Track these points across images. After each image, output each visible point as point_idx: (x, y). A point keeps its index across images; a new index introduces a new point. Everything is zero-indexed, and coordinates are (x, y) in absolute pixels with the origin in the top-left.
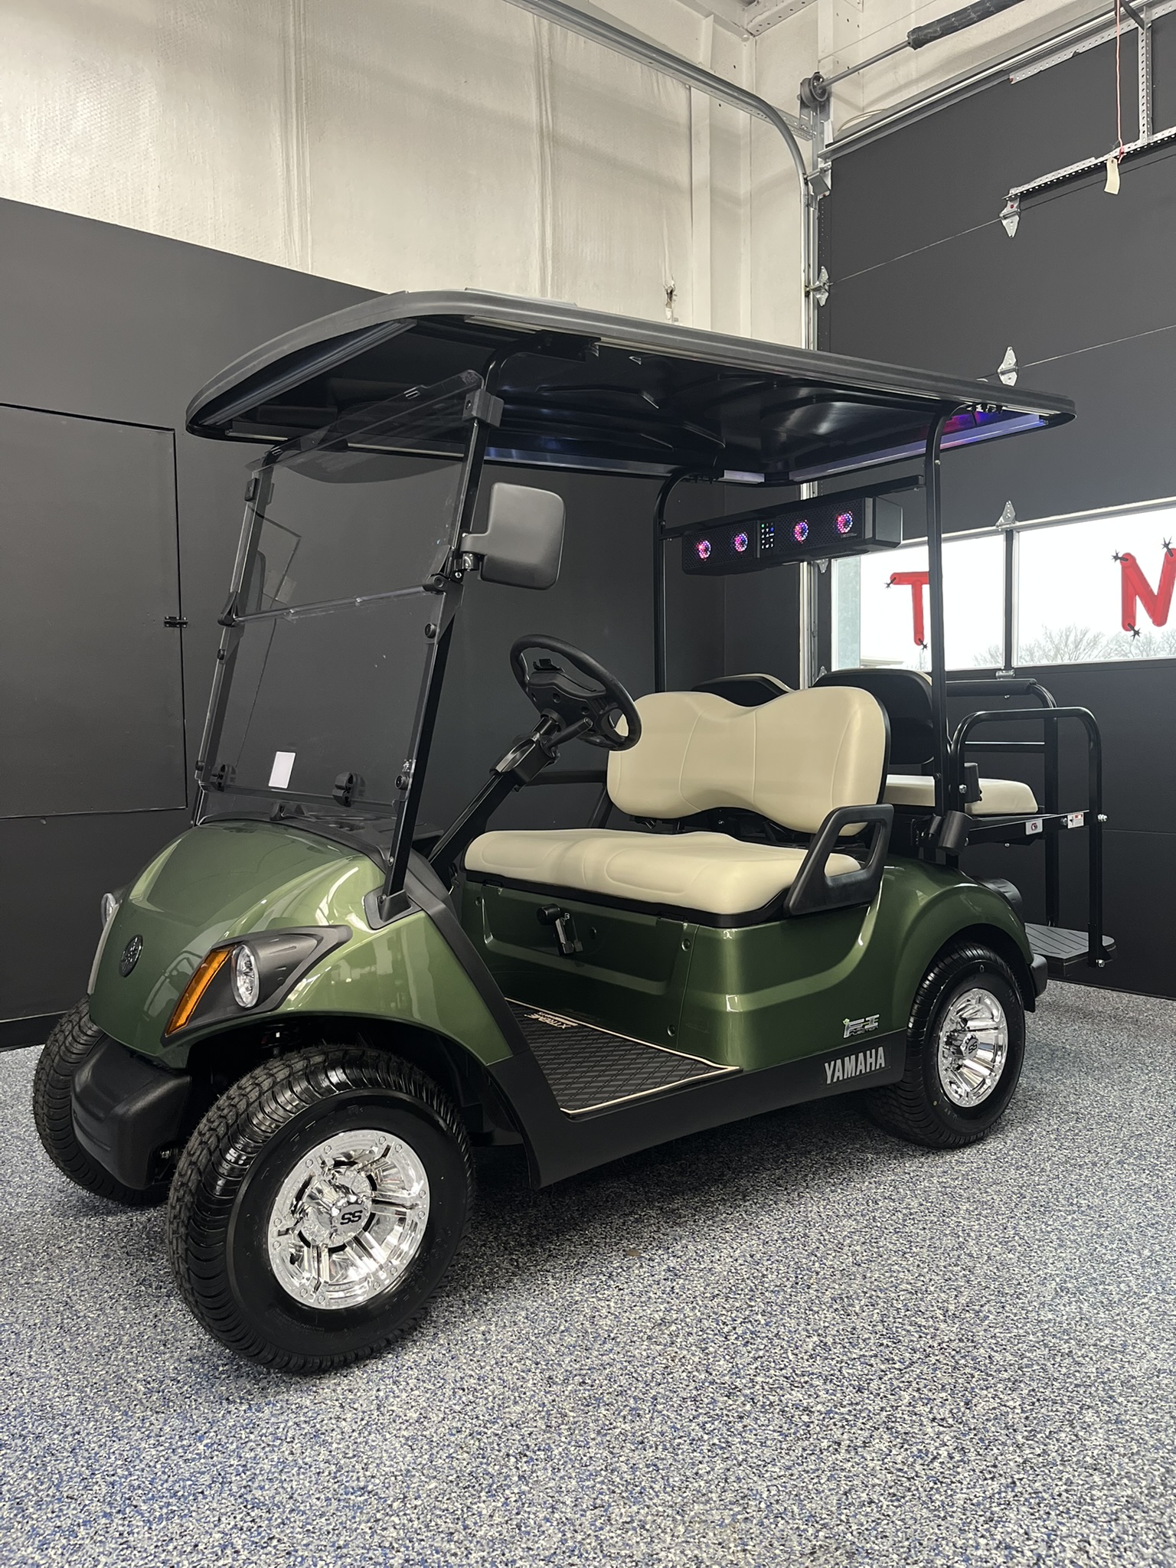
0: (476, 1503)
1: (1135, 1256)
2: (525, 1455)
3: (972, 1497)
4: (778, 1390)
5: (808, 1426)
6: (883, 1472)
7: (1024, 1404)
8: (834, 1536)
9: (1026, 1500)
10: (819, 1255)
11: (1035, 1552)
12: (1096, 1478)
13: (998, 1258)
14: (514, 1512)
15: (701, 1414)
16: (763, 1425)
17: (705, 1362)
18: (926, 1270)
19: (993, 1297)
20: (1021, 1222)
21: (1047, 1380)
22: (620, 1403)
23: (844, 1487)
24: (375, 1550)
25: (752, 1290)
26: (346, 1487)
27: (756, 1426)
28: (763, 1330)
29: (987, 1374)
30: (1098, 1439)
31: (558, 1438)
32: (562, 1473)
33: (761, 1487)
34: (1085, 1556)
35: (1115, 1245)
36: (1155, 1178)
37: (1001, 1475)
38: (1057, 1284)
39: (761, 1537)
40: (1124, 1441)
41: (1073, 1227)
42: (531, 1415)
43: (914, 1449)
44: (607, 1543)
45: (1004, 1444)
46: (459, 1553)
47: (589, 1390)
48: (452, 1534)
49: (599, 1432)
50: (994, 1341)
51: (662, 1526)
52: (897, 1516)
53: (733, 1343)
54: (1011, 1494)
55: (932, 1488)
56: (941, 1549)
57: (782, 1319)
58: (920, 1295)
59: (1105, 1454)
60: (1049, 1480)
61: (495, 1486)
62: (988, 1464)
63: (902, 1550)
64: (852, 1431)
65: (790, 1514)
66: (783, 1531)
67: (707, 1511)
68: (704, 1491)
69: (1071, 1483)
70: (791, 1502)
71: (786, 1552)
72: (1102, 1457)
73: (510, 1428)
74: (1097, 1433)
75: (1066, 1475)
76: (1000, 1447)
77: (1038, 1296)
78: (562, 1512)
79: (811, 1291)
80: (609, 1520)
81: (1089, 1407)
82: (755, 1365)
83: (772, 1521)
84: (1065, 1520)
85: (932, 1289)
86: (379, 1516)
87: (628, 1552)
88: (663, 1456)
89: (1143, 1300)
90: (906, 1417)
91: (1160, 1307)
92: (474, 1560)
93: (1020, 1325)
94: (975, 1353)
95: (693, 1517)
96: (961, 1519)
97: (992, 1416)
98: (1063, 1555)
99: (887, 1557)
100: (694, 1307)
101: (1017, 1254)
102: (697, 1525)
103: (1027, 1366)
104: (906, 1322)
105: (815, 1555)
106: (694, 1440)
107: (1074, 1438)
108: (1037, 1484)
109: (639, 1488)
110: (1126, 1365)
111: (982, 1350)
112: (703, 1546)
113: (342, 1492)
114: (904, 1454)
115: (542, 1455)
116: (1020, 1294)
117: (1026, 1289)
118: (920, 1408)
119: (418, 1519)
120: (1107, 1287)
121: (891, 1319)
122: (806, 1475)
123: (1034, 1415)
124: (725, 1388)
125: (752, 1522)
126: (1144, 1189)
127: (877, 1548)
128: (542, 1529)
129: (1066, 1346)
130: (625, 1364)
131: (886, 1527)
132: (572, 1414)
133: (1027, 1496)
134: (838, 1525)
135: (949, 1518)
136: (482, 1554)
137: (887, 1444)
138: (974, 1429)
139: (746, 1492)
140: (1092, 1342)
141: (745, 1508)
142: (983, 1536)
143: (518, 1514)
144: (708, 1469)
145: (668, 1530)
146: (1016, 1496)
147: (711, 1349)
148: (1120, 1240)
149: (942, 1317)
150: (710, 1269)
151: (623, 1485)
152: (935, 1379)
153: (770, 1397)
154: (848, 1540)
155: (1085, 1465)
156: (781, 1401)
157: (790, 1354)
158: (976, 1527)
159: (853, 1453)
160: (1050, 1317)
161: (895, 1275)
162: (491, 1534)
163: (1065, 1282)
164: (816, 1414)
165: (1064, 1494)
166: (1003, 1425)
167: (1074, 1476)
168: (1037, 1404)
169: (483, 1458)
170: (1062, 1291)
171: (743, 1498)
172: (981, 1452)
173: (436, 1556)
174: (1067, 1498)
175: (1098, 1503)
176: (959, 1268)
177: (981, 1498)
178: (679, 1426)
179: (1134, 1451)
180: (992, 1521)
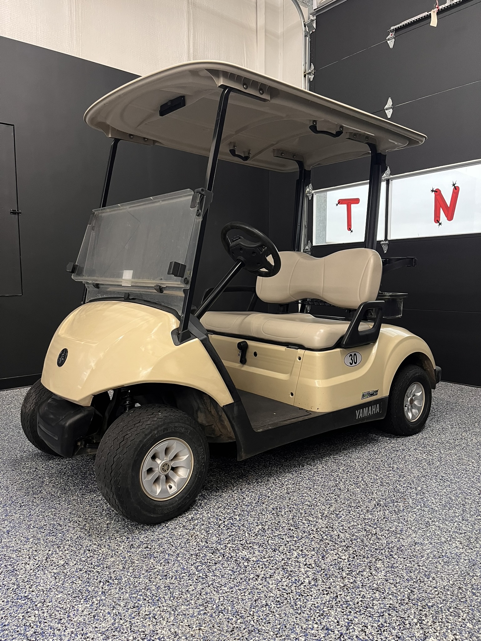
0: (77, 605)
1: (414, 490)
2: (109, 582)
3: (315, 603)
4: (236, 551)
5: (246, 568)
6: (276, 590)
7: (350, 557)
8: (245, 622)
9: (341, 605)
10: (271, 489)
11: (340, 631)
12: (377, 595)
13: (352, 490)
14: (94, 609)
15: (197, 562)
16: (225, 567)
17: (206, 537)
18: (318, 496)
19: (346, 508)
20: (366, 475)
21: (362, 547)
22: (161, 557)
23: (256, 597)
24: (21, 627)
25: (237, 505)
26: (18, 596)
27: (222, 568)
28: (237, 523)
29: (335, 543)
30: (381, 575)
31: (126, 573)
32: (124, 590)
33: (216, 597)
34: (364, 633)
35: (406, 485)
36: (429, 456)
37: (331, 592)
38: (376, 502)
39: (210, 622)
40: (393, 576)
41: (389, 477)
42: (117, 563)
43: (293, 579)
44: (134, 625)
45: (336, 577)
46: (61, 629)
47: (148, 551)
48: (61, 619)
49: (147, 571)
50: (342, 528)
51: (163, 617)
52: (277, 613)
53: (222, 529)
54: (334, 602)
55: (297, 598)
56: (295, 629)
57: (247, 518)
58: (313, 507)
59: (383, 583)
60: (354, 595)
61: (89, 597)
62: (327, 587)
63: (276, 630)
64: (266, 570)
65: (226, 611)
66: (221, 619)
67: (187, 609)
68: (188, 599)
69: (365, 597)
70: (229, 605)
71: (220, 630)
72: (381, 584)
73: (105, 569)
74: (381, 572)
75: (362, 593)
76: (334, 579)
77: (366, 508)
78: (117, 610)
79: (264, 505)
80: (139, 614)
81: (380, 560)
82: (229, 539)
83: (217, 614)
84: (358, 616)
85: (319, 504)
86: (29, 610)
87: (143, 630)
88: (173, 582)
89: (414, 510)
90: (293, 563)
91: (421, 513)
92: (67, 633)
93: (355, 521)
94: (332, 534)
95: (179, 613)
96: (308, 614)
97: (333, 563)
98: (353, 633)
99: (268, 633)
100: (208, 513)
101: (361, 489)
102: (181, 616)
103: (355, 539)
104: (304, 519)
105: (233, 632)
106: (191, 574)
107: (370, 574)
108: (348, 597)
109: (158, 598)
110: (401, 540)
111: (335, 532)
112: (180, 627)
113: (15, 598)
114: (288, 581)
115: (116, 582)
116: (359, 506)
117: (361, 504)
118: (301, 559)
119: (48, 612)
120: (398, 504)
121: (297, 518)
122: (239, 591)
123: (353, 563)
124: (212, 549)
125: (207, 614)
126: (423, 461)
127: (264, 628)
128: (105, 618)
129: (374, 530)
130: (169, 538)
131: (271, 618)
132: (137, 562)
133: (342, 603)
134: (248, 616)
135: (302, 614)
136: (72, 630)
137: (281, 576)
138: (324, 569)
139: (208, 599)
140: (387, 529)
141: (206, 608)
142: (316, 623)
143: (96, 610)
144: (194, 588)
145: (166, 619)
146: (337, 603)
147: (211, 532)
148: (408, 483)
149: (320, 517)
150: (220, 495)
151: (150, 596)
152: (311, 545)
153: (232, 554)
154: (251, 624)
155: (373, 588)
156: (236, 556)
157: (246, 534)
158: (314, 619)
159: (264, 581)
160: (370, 517)
161: (304, 498)
162: (79, 620)
163: (380, 501)
164: (252, 561)
165: (360, 603)
166: (338, 568)
167: (366, 593)
168: (356, 558)
169: (88, 583)
170: (378, 505)
171: (206, 603)
172: (325, 581)
173: (50, 630)
174: (361, 604)
175: (375, 607)
176: (333, 495)
177: (320, 604)
178: (185, 568)
179: (398, 582)
180: (322, 616)
